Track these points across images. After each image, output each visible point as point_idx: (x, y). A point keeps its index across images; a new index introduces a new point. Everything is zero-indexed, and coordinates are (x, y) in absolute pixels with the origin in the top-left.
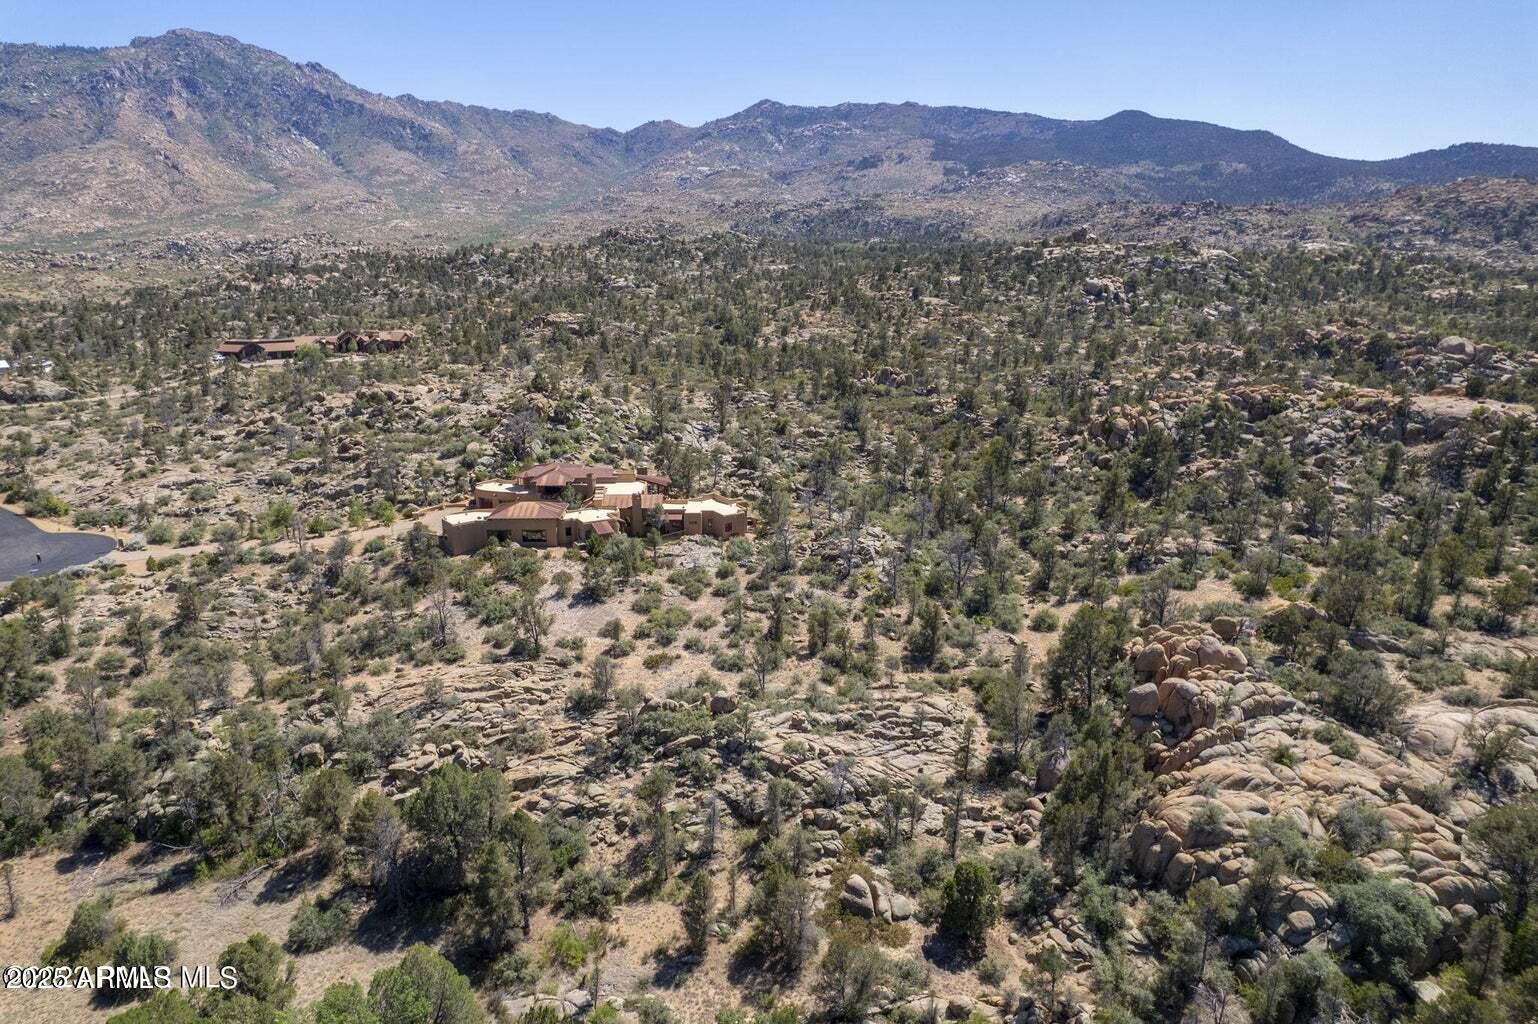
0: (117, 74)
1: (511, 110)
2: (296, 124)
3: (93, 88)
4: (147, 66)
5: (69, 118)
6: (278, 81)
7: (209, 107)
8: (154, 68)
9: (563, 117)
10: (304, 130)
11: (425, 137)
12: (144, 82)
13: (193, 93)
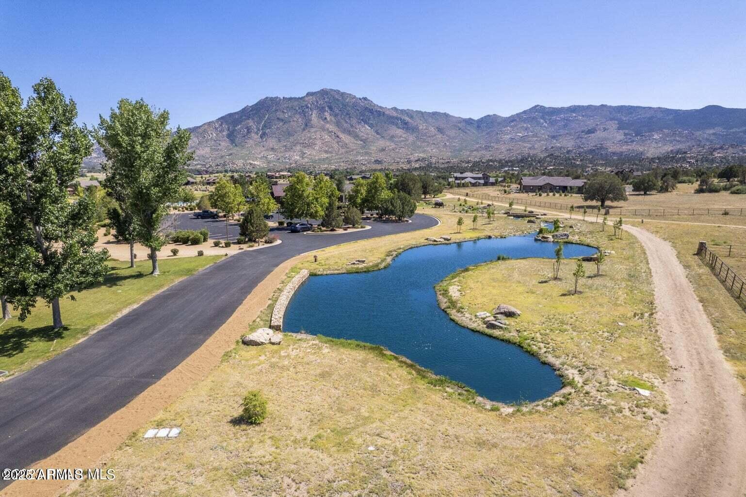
0: (310, 106)
1: (431, 112)
2: (362, 120)
3: (303, 111)
4: (317, 103)
5: (297, 121)
6: (355, 105)
7: (336, 115)
8: (319, 103)
9: (451, 114)
10: (366, 122)
11: (406, 124)
12: (317, 107)
13: (331, 111)
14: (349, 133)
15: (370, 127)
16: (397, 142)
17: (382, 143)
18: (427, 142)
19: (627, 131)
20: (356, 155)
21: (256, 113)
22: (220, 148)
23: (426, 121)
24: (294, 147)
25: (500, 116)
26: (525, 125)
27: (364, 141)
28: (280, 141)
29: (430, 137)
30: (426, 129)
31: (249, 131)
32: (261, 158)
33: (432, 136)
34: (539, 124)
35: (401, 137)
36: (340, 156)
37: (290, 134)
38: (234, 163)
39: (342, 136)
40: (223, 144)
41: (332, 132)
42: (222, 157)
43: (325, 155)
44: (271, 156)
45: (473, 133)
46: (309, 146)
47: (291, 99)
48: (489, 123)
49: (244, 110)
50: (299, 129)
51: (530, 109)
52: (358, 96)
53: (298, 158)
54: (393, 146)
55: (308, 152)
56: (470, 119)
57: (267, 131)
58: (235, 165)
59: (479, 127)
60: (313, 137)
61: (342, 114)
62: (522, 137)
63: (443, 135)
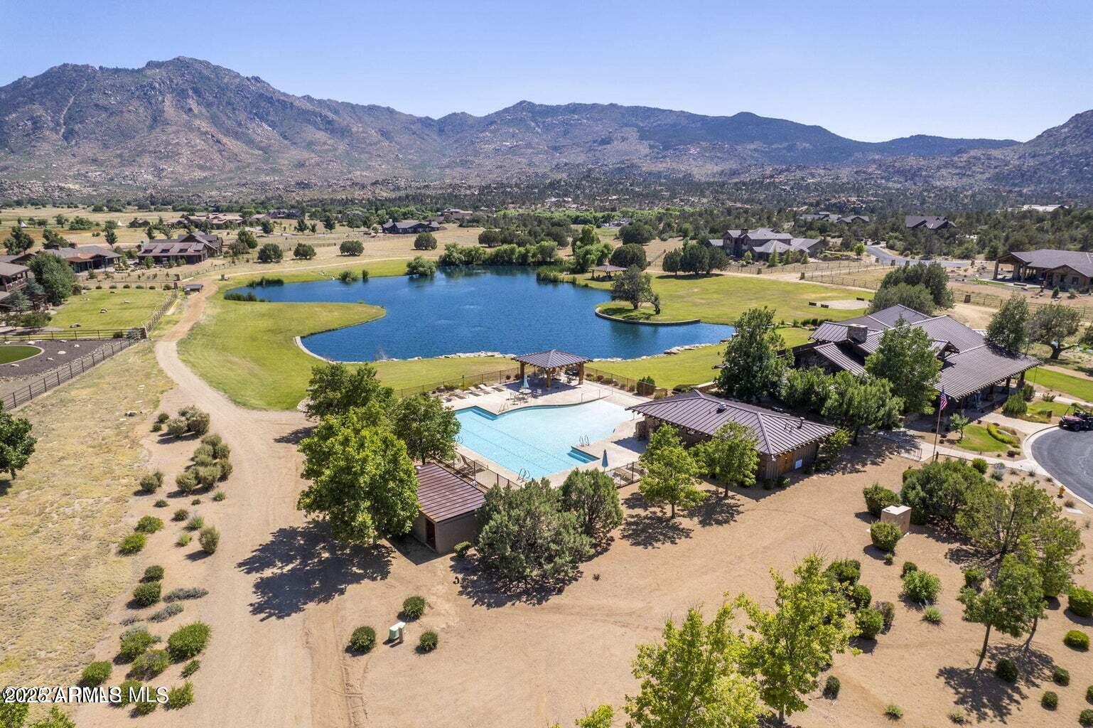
0: (157, 86)
1: (366, 105)
2: (256, 114)
3: (145, 94)
4: (171, 81)
5: (136, 112)
6: (241, 89)
7: (209, 105)
8: (175, 81)
9: (398, 109)
10: (262, 119)
11: (329, 122)
12: (172, 89)
13: (199, 96)
14: (236, 136)
15: (270, 126)
16: (320, 151)
17: (296, 154)
18: (369, 153)
19: (652, 143)
20: (257, 173)
21: (47, 93)
23: (361, 119)
24: (138, 159)
25: (471, 116)
26: (511, 131)
27: (265, 150)
28: (106, 146)
29: (371, 145)
30: (363, 132)
31: (37, 124)
32: (76, 178)
33: (375, 144)
34: (529, 128)
35: (325, 143)
36: (230, 175)
37: (125, 135)
38: (21, 187)
39: (225, 140)
41: (206, 133)
43: (199, 174)
44: (95, 174)
45: (435, 140)
46: (167, 157)
47: (117, 71)
48: (454, 125)
50: (140, 126)
51: (514, 107)
52: (243, 74)
53: (150, 177)
54: (314, 159)
55: (168, 168)
56: (427, 118)
57: (77, 127)
58: (27, 191)
59: (441, 131)
60: (174, 142)
61: (220, 103)
62: (510, 148)
63: (391, 142)
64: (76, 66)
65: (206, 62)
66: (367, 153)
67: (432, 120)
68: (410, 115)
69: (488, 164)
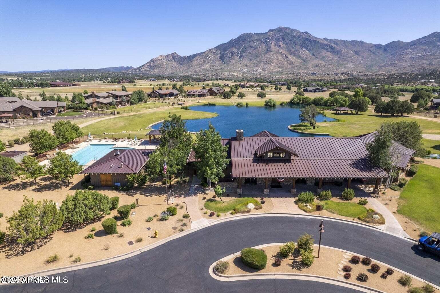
0: (270, 38)
1: (351, 40)
2: (304, 46)
3: (266, 41)
4: (275, 36)
5: (262, 48)
6: (299, 37)
7: (287, 44)
8: (276, 36)
9: (365, 42)
10: (306, 48)
11: (333, 49)
12: (275, 39)
13: (284, 41)
14: (294, 55)
15: (308, 51)
16: (326, 60)
17: (316, 61)
20: (299, 69)
21: (237, 43)
22: (215, 64)
23: (347, 47)
24: (259, 64)
25: (403, 42)
26: (424, 48)
27: (304, 60)
28: (250, 60)
29: (349, 57)
30: (347, 52)
31: (233, 54)
32: (239, 71)
33: (351, 57)
35: (329, 57)
36: (289, 70)
37: (257, 56)
38: (222, 74)
39: (290, 57)
40: (217, 62)
41: (284, 54)
42: (216, 70)
43: (278, 69)
44: (245, 70)
45: (381, 54)
46: (269, 63)
47: (259, 34)
49: (230, 42)
50: (263, 53)
52: (302, 31)
53: (261, 71)
54: (324, 63)
55: (268, 67)
56: (379, 45)
57: (244, 54)
58: (223, 76)
59: (385, 50)
60: (272, 58)
61: (291, 43)
62: (421, 56)
63: (359, 56)
64: (247, 33)
65: (288, 28)
66: (346, 61)
67: (382, 45)
68: (371, 44)
69: (405, 64)
